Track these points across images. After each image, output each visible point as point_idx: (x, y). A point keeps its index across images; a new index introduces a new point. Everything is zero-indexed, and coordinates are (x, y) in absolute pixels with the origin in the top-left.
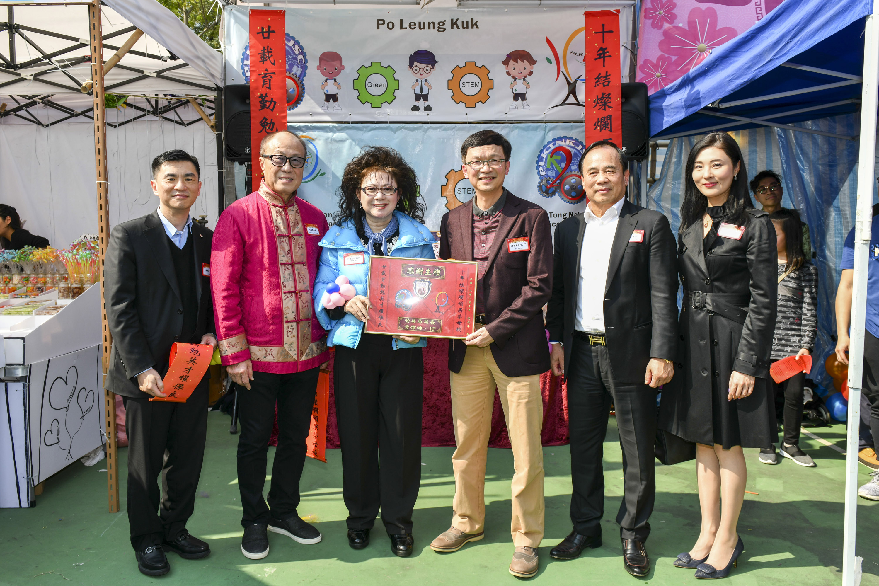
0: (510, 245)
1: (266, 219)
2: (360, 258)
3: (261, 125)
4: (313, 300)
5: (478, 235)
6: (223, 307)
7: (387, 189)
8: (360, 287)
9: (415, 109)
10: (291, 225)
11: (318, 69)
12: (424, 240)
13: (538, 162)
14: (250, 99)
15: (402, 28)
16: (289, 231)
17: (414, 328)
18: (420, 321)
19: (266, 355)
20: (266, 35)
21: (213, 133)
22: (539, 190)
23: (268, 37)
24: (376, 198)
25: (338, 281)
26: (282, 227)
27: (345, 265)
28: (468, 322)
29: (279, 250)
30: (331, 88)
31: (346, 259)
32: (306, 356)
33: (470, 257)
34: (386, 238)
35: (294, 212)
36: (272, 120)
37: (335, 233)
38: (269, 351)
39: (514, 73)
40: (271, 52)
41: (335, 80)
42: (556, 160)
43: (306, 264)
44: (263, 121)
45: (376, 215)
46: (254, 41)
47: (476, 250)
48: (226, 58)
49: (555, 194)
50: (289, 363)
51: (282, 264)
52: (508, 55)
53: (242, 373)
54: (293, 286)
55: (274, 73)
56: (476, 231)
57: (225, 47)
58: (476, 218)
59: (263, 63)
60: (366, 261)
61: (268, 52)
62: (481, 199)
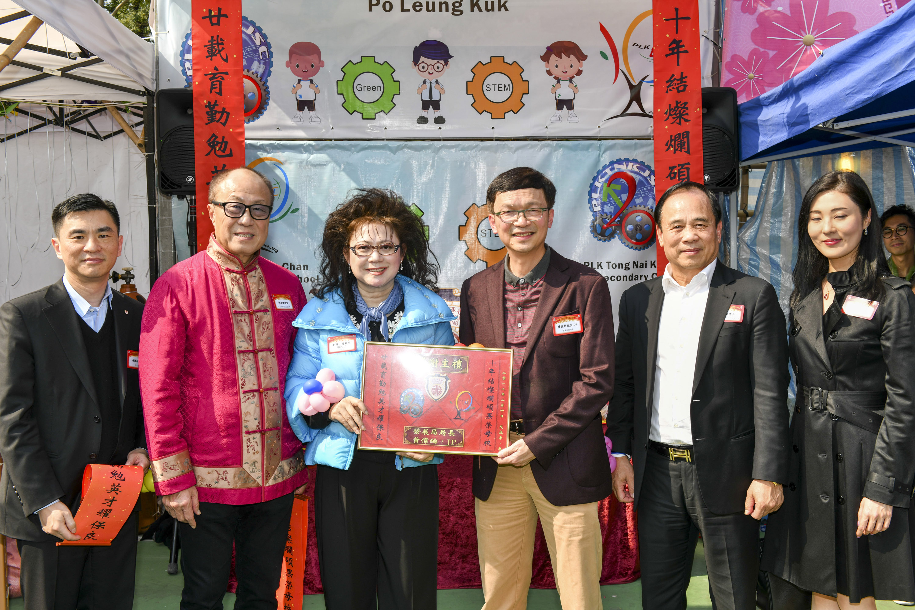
0: (556, 325)
1: (216, 290)
2: (350, 343)
3: (209, 144)
4: (284, 403)
5: (512, 311)
6: (156, 414)
7: (386, 247)
8: (350, 384)
9: (423, 120)
10: (253, 297)
11: (287, 66)
12: (438, 316)
13: (590, 194)
14: (192, 109)
15: (403, 10)
16: (250, 306)
17: (426, 442)
18: (434, 432)
19: (218, 480)
20: (215, 20)
21: (142, 155)
22: (592, 232)
23: (218, 24)
24: (370, 259)
25: (320, 377)
26: (240, 301)
27: (329, 353)
28: (501, 432)
29: (236, 333)
30: (307, 94)
31: (331, 344)
32: (275, 479)
33: (501, 341)
34: (385, 315)
35: (257, 278)
36: (224, 138)
37: (316, 309)
38: (221, 473)
39: (556, 72)
40: (222, 44)
41: (312, 81)
42: (615, 191)
43: (274, 351)
44: (212, 140)
45: (372, 284)
46: (198, 29)
47: (509, 332)
48: (159, 50)
49: (614, 237)
50: (251, 489)
51: (240, 352)
52: (548, 48)
53: (183, 506)
54: (256, 382)
55: (226, 73)
56: (509, 305)
57: (157, 34)
58: (508, 287)
59: (211, 60)
60: (359, 347)
61: (218, 44)
62: (516, 261)
